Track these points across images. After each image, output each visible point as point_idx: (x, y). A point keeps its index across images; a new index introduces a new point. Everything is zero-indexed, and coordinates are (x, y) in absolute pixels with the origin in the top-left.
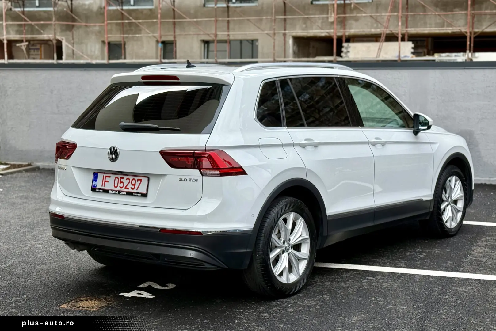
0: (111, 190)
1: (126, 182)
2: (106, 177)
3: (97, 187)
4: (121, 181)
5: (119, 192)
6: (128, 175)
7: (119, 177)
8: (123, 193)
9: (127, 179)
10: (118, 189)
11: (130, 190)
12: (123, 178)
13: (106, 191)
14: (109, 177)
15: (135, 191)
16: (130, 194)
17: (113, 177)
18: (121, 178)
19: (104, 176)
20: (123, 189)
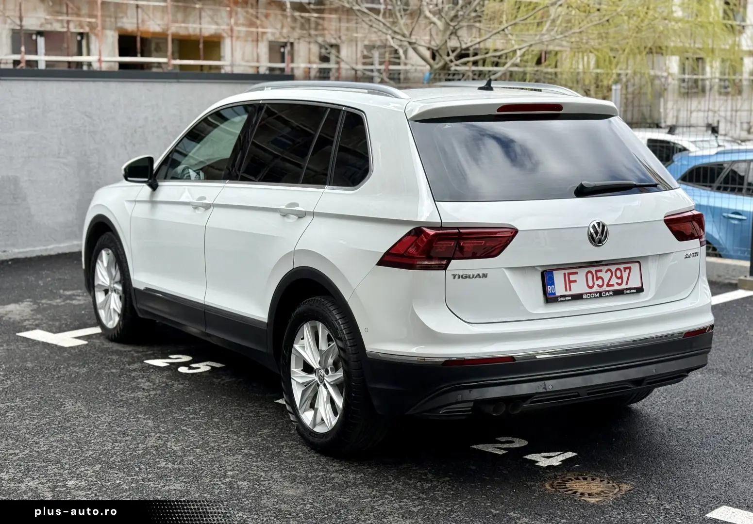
0: (586, 294)
1: (606, 276)
2: (569, 274)
3: (557, 294)
4: (598, 276)
5: (600, 293)
6: (607, 265)
7: (593, 270)
8: (607, 294)
9: (606, 272)
10: (596, 289)
11: (616, 287)
12: (601, 271)
13: (578, 297)
14: (576, 273)
15: (624, 286)
16: (618, 293)
17: (582, 272)
18: (597, 271)
19: (565, 274)
20: (605, 288)
